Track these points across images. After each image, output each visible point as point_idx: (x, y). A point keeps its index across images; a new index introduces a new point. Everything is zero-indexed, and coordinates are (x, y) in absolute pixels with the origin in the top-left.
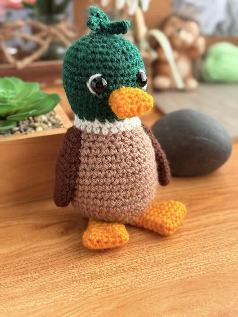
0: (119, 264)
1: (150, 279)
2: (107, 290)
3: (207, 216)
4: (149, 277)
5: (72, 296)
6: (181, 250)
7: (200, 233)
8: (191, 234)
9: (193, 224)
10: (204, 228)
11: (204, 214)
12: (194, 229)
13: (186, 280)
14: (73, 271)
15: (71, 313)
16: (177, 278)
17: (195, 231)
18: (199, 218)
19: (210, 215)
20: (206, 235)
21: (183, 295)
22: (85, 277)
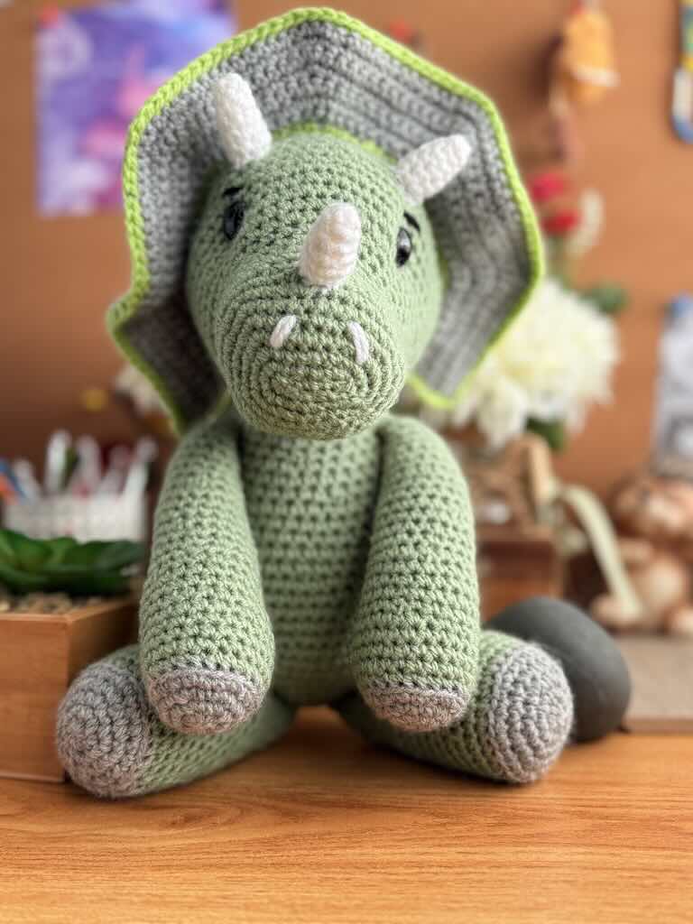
0: (230, 893)
3: (519, 849)
6: (391, 896)
7: (471, 876)
8: (446, 873)
9: (470, 857)
10: (490, 868)
11: (516, 844)
12: (461, 866)
17: (460, 870)
18: (496, 849)
19: (530, 848)
20: (481, 881)
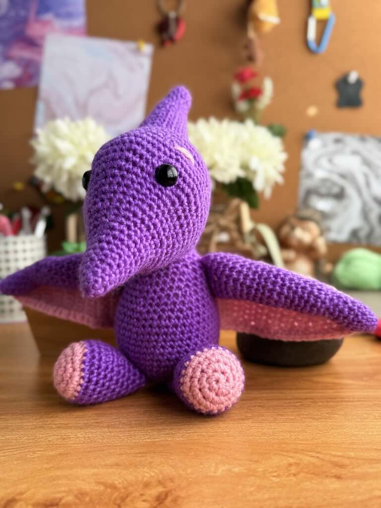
1: (119, 436)
2: (64, 439)
4: (120, 435)
5: (26, 438)
13: (157, 443)
14: (48, 420)
15: (11, 450)
16: (149, 440)
21: (139, 455)
22: (54, 426)
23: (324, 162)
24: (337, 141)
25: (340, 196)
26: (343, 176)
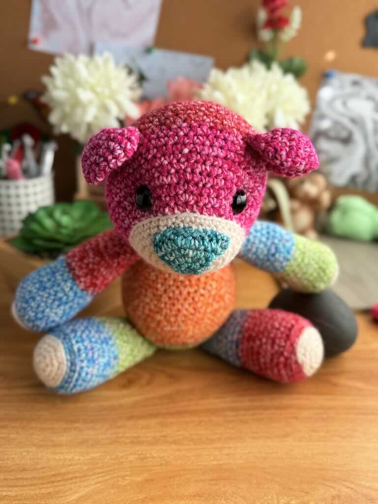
0: (165, 433)
3: (272, 397)
6: (230, 431)
8: (247, 415)
13: (223, 467)
14: (118, 430)
15: (102, 475)
19: (275, 396)
23: (338, 105)
24: (355, 83)
25: (347, 140)
26: (353, 121)
